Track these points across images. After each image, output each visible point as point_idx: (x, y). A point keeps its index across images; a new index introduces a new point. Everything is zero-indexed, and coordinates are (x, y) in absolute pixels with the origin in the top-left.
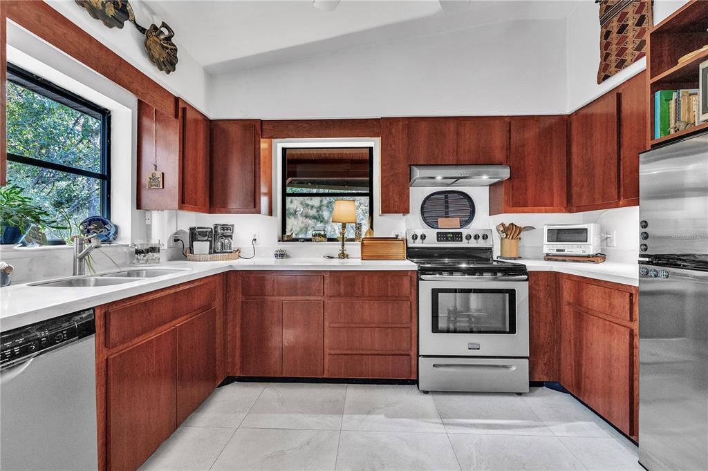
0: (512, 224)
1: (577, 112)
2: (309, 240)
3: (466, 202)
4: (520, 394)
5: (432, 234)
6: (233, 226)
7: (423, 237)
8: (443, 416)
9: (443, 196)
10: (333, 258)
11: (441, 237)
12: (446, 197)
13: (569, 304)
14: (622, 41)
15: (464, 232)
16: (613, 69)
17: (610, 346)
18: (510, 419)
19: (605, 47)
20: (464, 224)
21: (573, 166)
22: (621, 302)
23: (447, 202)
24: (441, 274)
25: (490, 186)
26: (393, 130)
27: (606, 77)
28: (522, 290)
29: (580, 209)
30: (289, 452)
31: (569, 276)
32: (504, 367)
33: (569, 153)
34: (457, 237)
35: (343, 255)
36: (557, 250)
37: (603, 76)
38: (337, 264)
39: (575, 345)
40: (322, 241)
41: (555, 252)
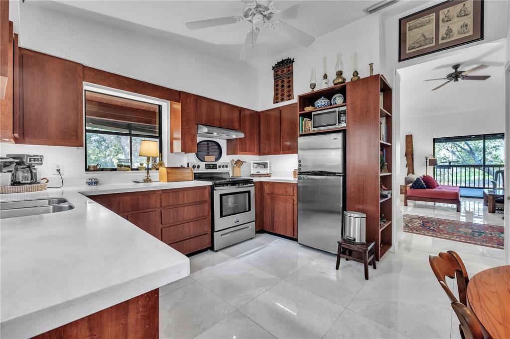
0: (239, 160)
1: (262, 112)
2: (115, 170)
3: (216, 147)
4: (251, 239)
5: (203, 164)
6: (42, 156)
7: (198, 167)
8: (234, 256)
9: (206, 143)
10: (139, 182)
11: (208, 166)
12: (208, 144)
13: (268, 194)
14: (283, 91)
15: (218, 163)
16: (279, 100)
17: (286, 207)
18: (256, 248)
19: (276, 90)
20: (217, 159)
21: (261, 135)
22: (290, 190)
23: (208, 147)
24: (223, 186)
25: (227, 140)
26: (188, 101)
27: (277, 102)
28: (252, 190)
29: (264, 154)
30: (181, 301)
31: (268, 183)
32: (247, 227)
33: (260, 129)
34: (214, 167)
35: (148, 180)
36: (257, 172)
37: (276, 101)
38: (142, 187)
39: (271, 210)
40: (128, 170)
41: (256, 173)
